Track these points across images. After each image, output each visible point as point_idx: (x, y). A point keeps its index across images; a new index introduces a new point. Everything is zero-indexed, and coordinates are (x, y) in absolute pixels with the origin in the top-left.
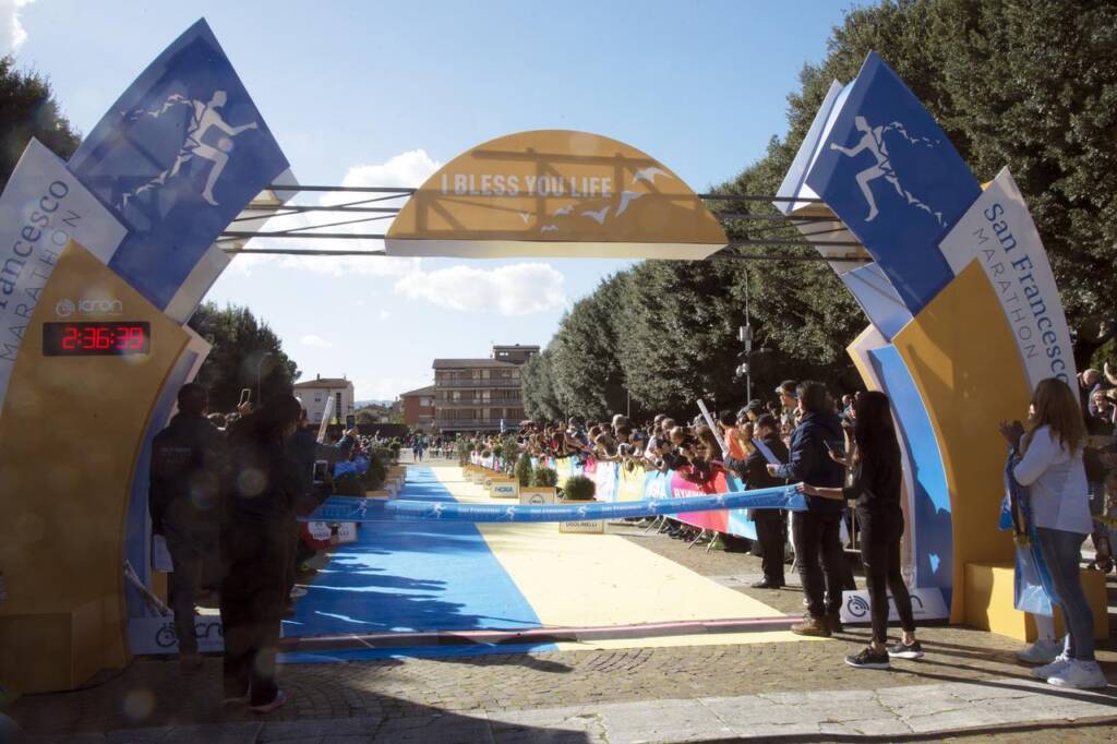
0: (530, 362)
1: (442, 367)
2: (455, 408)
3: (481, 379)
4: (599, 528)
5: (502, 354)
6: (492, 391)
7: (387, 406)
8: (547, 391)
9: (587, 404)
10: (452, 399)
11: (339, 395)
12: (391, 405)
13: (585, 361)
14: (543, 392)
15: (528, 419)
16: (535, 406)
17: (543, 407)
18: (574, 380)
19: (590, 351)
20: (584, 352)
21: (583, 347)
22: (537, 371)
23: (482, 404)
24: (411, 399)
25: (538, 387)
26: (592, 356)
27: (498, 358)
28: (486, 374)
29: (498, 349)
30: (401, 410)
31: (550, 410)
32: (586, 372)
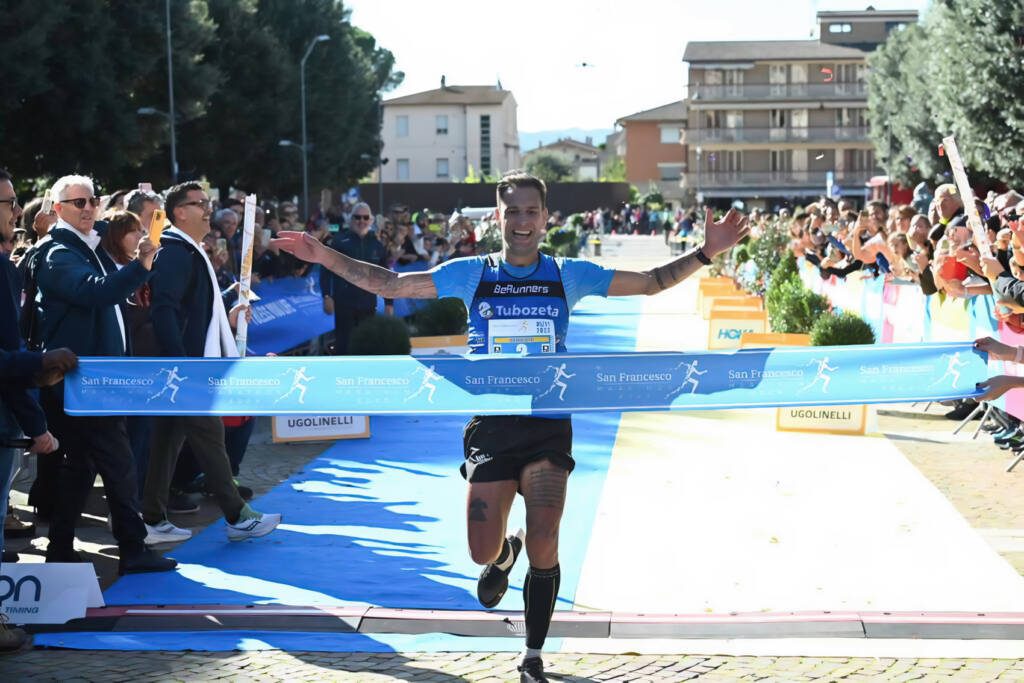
0: (889, 48)
1: (702, 62)
2: (730, 147)
3: (789, 83)
4: (854, 423)
5: (835, 29)
6: (810, 111)
7: (597, 143)
8: (920, 114)
9: (996, 142)
10: (725, 127)
11: (485, 121)
12: (603, 140)
13: (990, 49)
14: (912, 117)
15: (881, 172)
16: (895, 145)
17: (911, 147)
18: (969, 91)
19: (1003, 27)
20: (989, 29)
21: (988, 17)
22: (902, 68)
23: (789, 139)
24: (641, 127)
25: (900, 104)
26: (1006, 37)
27: (827, 37)
28: (800, 74)
29: (827, 18)
30: (621, 151)
31: (926, 155)
32: (992, 74)
